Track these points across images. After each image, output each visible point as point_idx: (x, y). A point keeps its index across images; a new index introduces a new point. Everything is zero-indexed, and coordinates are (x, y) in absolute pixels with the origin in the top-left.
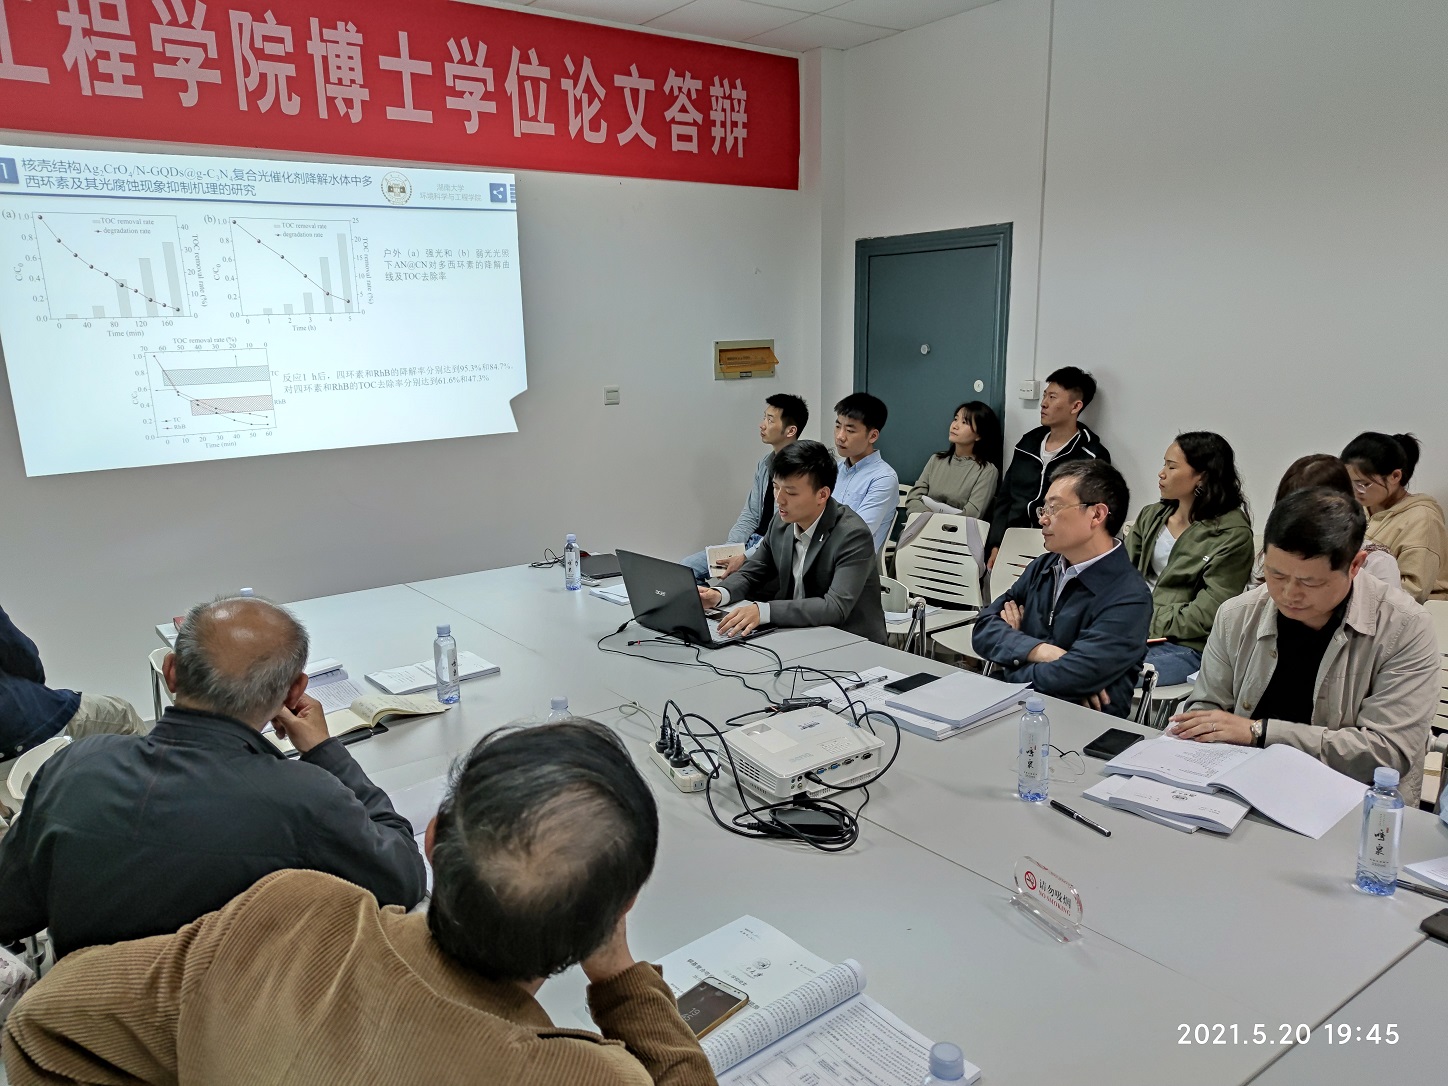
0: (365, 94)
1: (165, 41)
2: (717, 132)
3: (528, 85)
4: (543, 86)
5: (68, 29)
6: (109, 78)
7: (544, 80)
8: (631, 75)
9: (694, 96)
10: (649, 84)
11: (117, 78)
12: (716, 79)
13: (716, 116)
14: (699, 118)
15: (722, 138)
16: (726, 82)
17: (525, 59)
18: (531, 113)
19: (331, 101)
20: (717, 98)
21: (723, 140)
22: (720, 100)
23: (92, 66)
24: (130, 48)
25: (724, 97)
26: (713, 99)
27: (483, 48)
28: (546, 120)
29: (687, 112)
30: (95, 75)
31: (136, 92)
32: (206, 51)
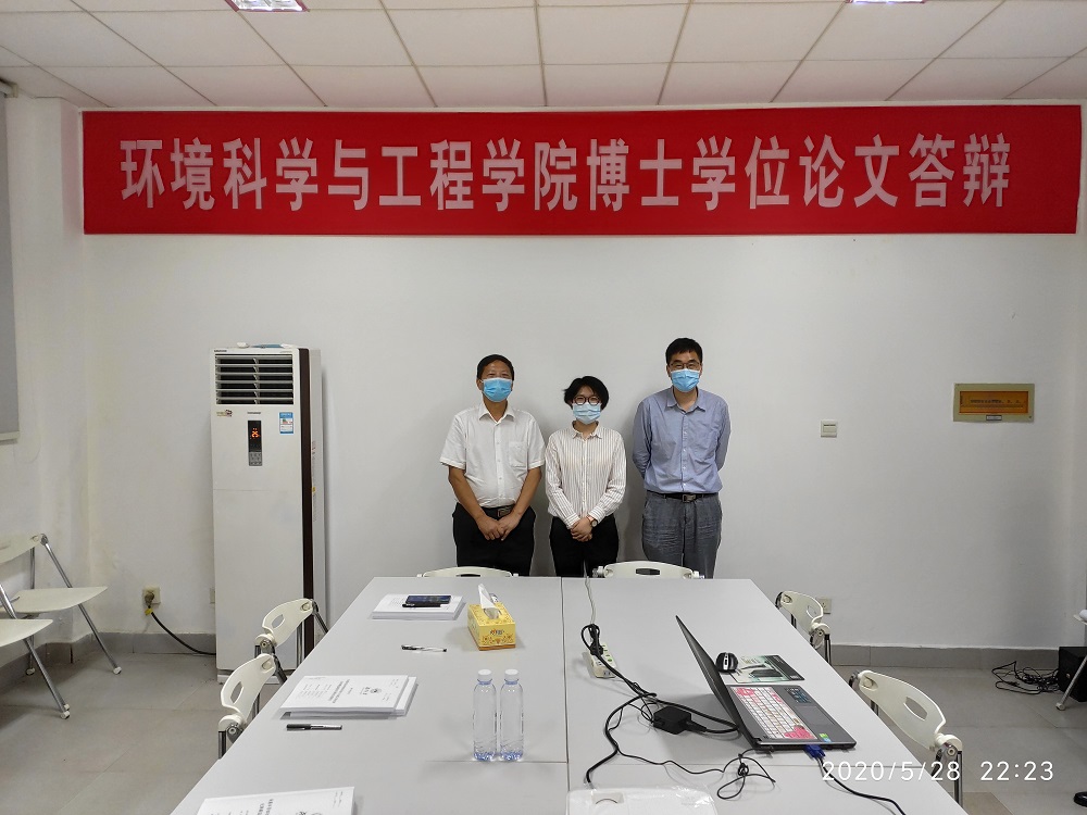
0: (626, 189)
1: (491, 169)
2: (971, 186)
3: (767, 167)
4: (781, 166)
5: (436, 170)
6: (454, 198)
7: (783, 160)
8: (873, 144)
9: (945, 155)
10: (894, 150)
11: (460, 197)
12: (973, 138)
13: (971, 170)
14: (950, 174)
15: (976, 191)
16: (985, 139)
17: (766, 146)
18: (768, 187)
19: (600, 197)
20: (972, 154)
21: (978, 193)
22: (977, 156)
23: (446, 191)
24: (469, 177)
25: (982, 152)
26: (968, 157)
27: (728, 142)
28: (782, 193)
29: (935, 170)
30: (448, 197)
31: (469, 205)
32: (516, 174)
